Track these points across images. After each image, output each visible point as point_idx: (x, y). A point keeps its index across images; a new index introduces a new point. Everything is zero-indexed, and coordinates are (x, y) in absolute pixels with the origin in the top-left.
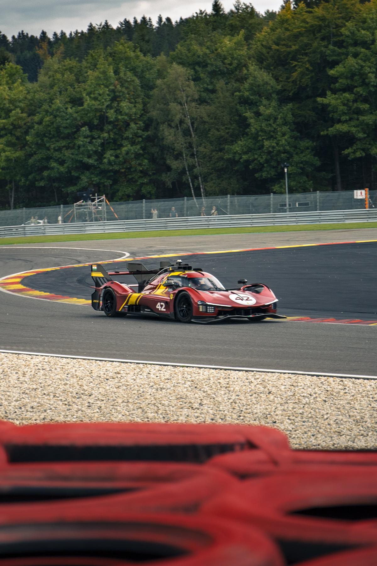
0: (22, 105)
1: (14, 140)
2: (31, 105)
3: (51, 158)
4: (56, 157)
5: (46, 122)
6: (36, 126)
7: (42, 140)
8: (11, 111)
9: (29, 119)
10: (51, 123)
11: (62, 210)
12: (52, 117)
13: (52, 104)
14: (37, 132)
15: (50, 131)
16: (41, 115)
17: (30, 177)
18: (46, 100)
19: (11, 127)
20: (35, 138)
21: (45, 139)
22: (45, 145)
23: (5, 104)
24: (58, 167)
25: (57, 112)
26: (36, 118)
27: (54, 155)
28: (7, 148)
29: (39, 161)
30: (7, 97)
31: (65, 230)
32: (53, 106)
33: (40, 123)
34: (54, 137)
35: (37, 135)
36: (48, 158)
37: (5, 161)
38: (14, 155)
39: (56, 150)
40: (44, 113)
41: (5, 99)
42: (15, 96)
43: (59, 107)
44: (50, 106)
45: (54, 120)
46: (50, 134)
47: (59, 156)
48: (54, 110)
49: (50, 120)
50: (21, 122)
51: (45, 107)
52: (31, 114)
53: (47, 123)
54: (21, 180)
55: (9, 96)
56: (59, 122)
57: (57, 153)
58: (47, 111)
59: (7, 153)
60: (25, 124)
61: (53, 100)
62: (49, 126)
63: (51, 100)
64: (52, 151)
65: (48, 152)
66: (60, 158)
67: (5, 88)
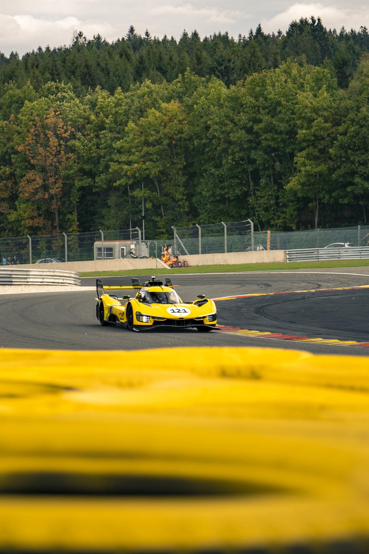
0: (325, 113)
1: (316, 153)
2: (336, 114)
3: (356, 173)
4: (361, 172)
5: (350, 132)
6: (340, 138)
7: (346, 152)
8: (313, 120)
9: (334, 130)
10: (356, 134)
11: (359, 231)
12: (357, 126)
13: (359, 112)
14: (341, 144)
15: (355, 143)
16: (346, 125)
17: (334, 194)
18: (352, 108)
19: (313, 138)
20: (340, 150)
21: (349, 152)
22: (350, 158)
23: (306, 113)
24: (363, 183)
25: (363, 121)
26: (341, 129)
27: (359, 170)
28: (307, 162)
29: (343, 176)
30: (309, 105)
31: (362, 254)
32: (359, 114)
33: (344, 134)
34: (359, 149)
35: (342, 147)
36: (353, 173)
37: (305, 176)
38: (315, 170)
39: (361, 164)
40: (349, 122)
41: (307, 107)
42: (319, 103)
43: (365, 115)
44: (356, 115)
45: (360, 130)
46: (355, 146)
47: (364, 171)
48: (360, 119)
49: (355, 131)
50: (323, 133)
51: (351, 115)
52: (337, 123)
53: (352, 134)
54: (325, 198)
55: (312, 103)
56: (365, 133)
57: (362, 167)
58: (353, 121)
59: (308, 168)
60: (328, 135)
61: (360, 108)
62: (354, 137)
63: (358, 108)
64: (357, 165)
65: (353, 166)
66: (365, 173)
67: (308, 95)
